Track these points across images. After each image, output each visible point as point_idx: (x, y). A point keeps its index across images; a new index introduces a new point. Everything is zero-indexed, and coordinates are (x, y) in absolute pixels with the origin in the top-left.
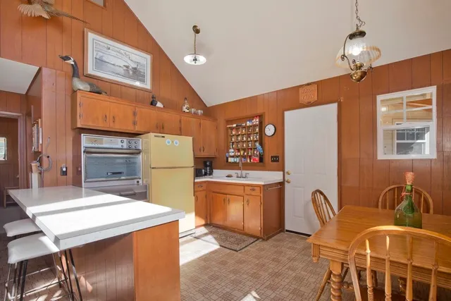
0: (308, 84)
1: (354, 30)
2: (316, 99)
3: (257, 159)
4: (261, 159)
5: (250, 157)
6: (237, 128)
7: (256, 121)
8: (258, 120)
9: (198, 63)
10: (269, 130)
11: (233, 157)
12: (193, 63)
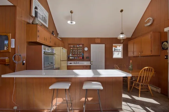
0: (98, 38)
1: (121, 32)
2: (100, 42)
3: (82, 57)
4: (83, 58)
5: (79, 57)
6: (73, 47)
7: (81, 46)
8: (82, 45)
9: (72, 24)
10: (86, 49)
11: (71, 57)
12: (71, 24)
